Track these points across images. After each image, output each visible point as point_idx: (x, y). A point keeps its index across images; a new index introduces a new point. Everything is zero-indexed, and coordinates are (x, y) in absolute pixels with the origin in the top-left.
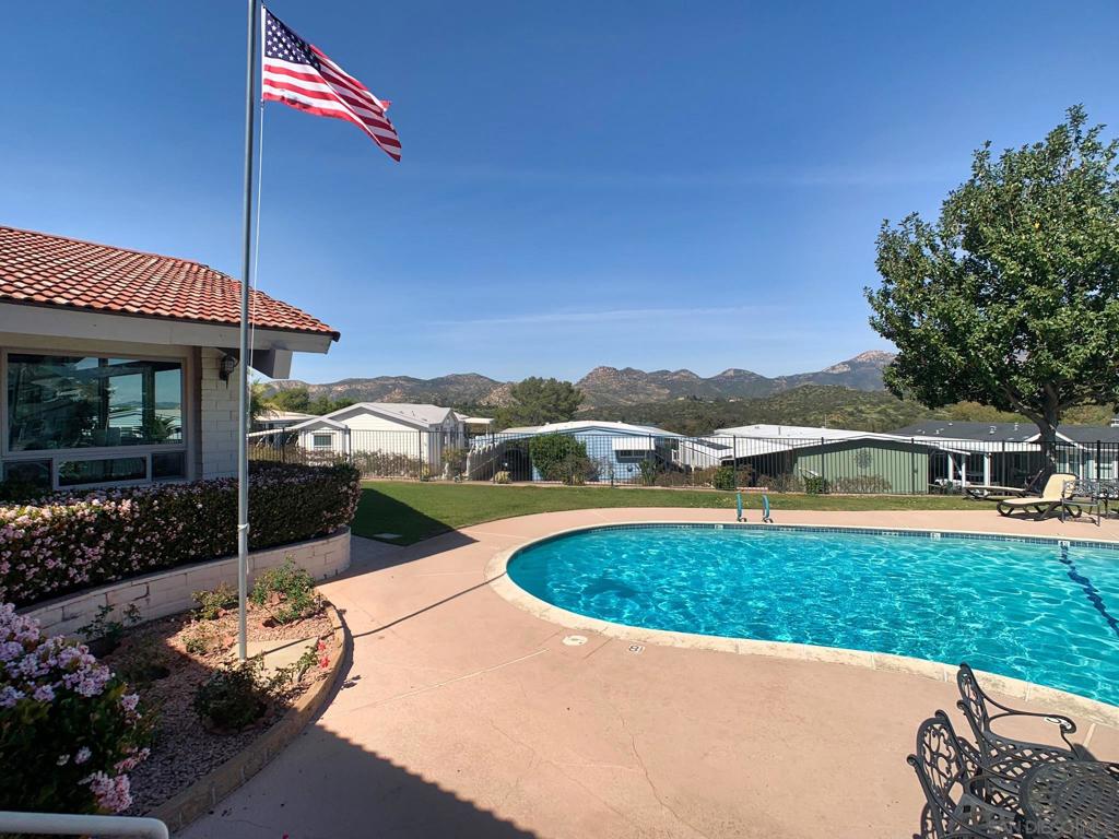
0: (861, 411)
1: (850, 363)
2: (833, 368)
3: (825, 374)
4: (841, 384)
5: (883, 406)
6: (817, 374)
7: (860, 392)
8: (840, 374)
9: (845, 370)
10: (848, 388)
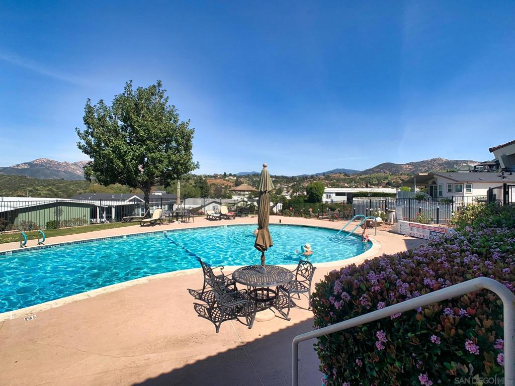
0: (37, 190)
1: (29, 164)
2: (18, 166)
3: (12, 169)
4: (23, 174)
5: (50, 187)
6: (7, 168)
7: (36, 180)
8: (22, 169)
9: (26, 167)
10: (28, 177)
